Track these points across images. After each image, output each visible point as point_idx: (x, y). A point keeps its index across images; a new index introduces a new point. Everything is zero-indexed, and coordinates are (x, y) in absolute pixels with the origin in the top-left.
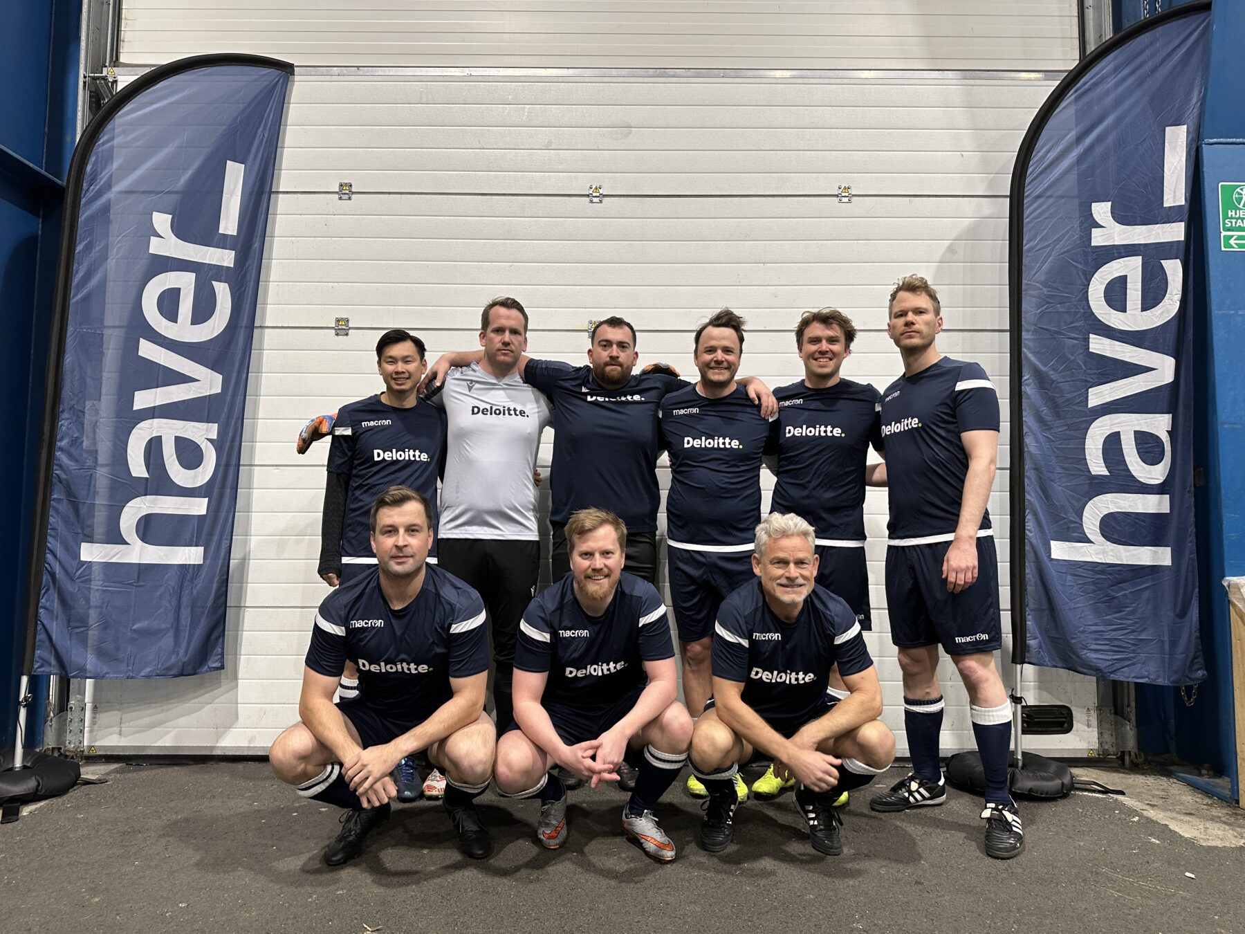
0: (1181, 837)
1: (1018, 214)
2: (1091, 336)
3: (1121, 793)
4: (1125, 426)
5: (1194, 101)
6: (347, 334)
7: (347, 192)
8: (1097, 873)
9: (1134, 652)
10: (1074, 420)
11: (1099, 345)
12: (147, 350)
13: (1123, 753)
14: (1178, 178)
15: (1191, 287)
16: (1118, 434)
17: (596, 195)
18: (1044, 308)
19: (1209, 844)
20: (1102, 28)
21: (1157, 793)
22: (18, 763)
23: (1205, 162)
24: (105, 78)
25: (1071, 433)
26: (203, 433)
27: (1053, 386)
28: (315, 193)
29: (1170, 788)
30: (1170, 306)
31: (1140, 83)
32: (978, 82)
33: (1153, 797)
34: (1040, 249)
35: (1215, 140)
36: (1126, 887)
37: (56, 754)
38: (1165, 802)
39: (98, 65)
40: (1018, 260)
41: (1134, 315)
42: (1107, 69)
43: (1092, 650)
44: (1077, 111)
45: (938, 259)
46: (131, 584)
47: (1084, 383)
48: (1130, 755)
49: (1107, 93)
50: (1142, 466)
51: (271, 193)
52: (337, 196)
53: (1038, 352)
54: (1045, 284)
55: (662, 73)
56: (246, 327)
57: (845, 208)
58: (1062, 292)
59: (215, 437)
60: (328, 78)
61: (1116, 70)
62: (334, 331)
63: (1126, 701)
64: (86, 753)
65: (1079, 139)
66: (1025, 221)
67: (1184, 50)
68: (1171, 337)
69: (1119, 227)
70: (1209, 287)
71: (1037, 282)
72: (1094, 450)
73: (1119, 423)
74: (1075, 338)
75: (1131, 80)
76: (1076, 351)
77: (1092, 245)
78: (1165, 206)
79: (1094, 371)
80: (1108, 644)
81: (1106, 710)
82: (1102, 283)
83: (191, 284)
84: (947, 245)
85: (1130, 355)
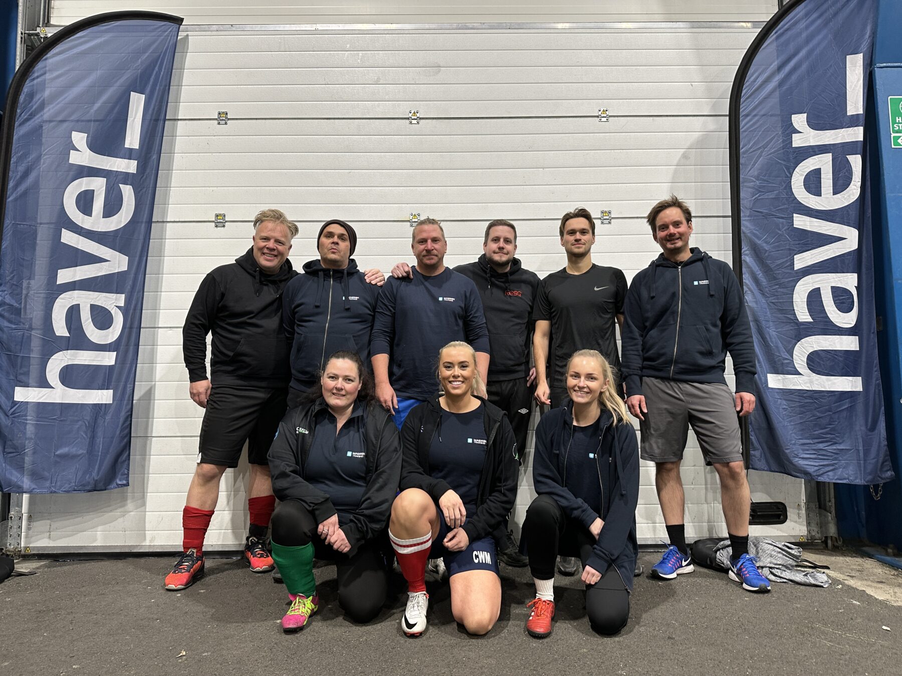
0: (876, 599)
1: (736, 125)
2: (795, 215)
3: (827, 568)
4: (824, 283)
5: (868, 35)
6: (224, 226)
7: (224, 118)
8: (812, 628)
9: (836, 459)
10: (783, 280)
11: (801, 222)
12: (68, 238)
13: (826, 538)
14: (857, 93)
15: (868, 177)
16: (819, 289)
17: (414, 118)
18: (757, 196)
19: (899, 605)
21: (855, 567)
23: (877, 81)
24: (37, 35)
25: (781, 290)
26: (113, 302)
27: (766, 254)
28: (199, 119)
29: (864, 563)
30: (853, 192)
31: (826, 24)
32: (703, 30)
33: (852, 570)
34: (753, 152)
35: (885, 64)
36: (836, 638)
38: (861, 574)
39: (33, 24)
40: (737, 161)
41: (827, 198)
42: (800, 15)
43: (803, 458)
44: (778, 46)
45: (675, 162)
46: (54, 419)
47: (788, 252)
48: (832, 540)
49: (800, 34)
50: (838, 314)
51: (165, 120)
52: (216, 122)
53: (753, 230)
54: (757, 178)
55: (465, 25)
56: (146, 222)
57: (604, 125)
58: (770, 183)
59: (123, 305)
60: (209, 33)
61: (807, 15)
62: (214, 224)
63: (827, 500)
64: (23, 552)
65: (780, 68)
66: (741, 131)
68: (854, 214)
69: (813, 132)
70: (883, 175)
71: (752, 177)
72: (800, 303)
73: (819, 281)
74: (782, 218)
75: (819, 22)
76: (783, 228)
77: (793, 146)
78: (848, 114)
79: (797, 242)
80: (815, 454)
81: (813, 505)
82: (802, 175)
83: (103, 187)
84: (682, 153)
85: (826, 228)
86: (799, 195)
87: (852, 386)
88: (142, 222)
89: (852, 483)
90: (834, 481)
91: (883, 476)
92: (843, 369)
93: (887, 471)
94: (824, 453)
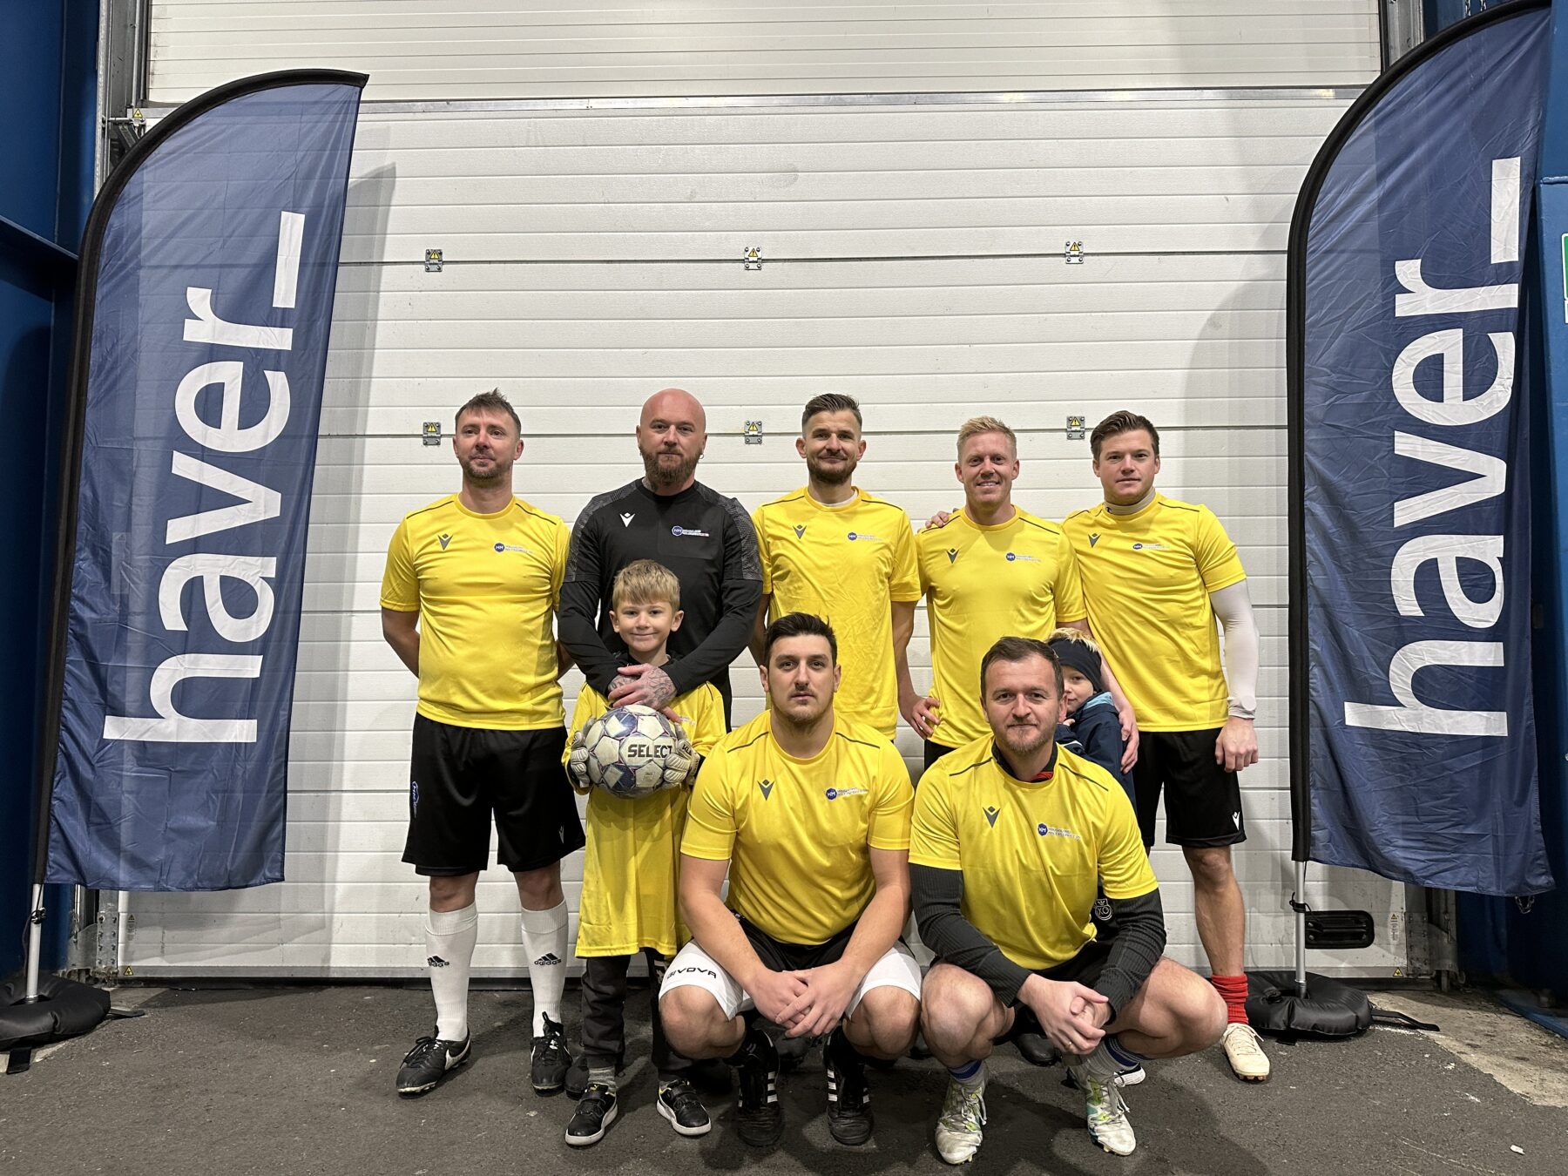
0: (1510, 1092)
1: (1299, 278)
2: (1396, 433)
3: (1435, 1028)
4: (1442, 551)
5: (1531, 124)
6: (438, 444)
7: (436, 261)
9: (1457, 850)
10: (1375, 544)
11: (1407, 445)
12: (183, 465)
13: (1439, 972)
14: (1509, 226)
15: (1527, 371)
16: (1435, 561)
17: (753, 261)
18: (1332, 400)
19: (1545, 1104)
20: (1410, 31)
21: (1481, 1029)
22: (32, 993)
23: (1544, 208)
24: (129, 123)
25: (1371, 561)
26: (258, 570)
27: (1347, 499)
28: (395, 263)
29: (1498, 1022)
30: (1499, 395)
31: (1459, 103)
32: (1246, 103)
33: (1476, 1034)
34: (1330, 322)
35: (1557, 178)
37: (83, 980)
38: (1492, 1042)
39: (121, 106)
40: (1299, 339)
41: (1453, 405)
42: (1417, 83)
43: (1398, 847)
44: (1378, 139)
45: (1196, 334)
46: (167, 769)
47: (1385, 496)
48: (1448, 977)
49: (1417, 116)
50: (1466, 603)
51: (337, 264)
52: (423, 267)
53: (1326, 457)
55: (839, 99)
56: (308, 436)
57: (1074, 270)
58: (1356, 378)
59: (273, 576)
60: (411, 116)
61: (1428, 86)
62: (422, 439)
63: (1442, 911)
64: (120, 975)
65: (1381, 176)
66: (1308, 287)
67: (1516, 60)
68: (1499, 435)
69: (1431, 291)
70: (1549, 371)
71: (1325, 366)
72: (1403, 583)
73: (1437, 547)
74: (1375, 438)
75: (1447, 99)
76: (1376, 454)
77: (1397, 315)
78: (1493, 262)
79: (1402, 480)
80: (1422, 840)
81: (1416, 917)
82: (1409, 365)
83: (237, 377)
84: (1208, 317)
85: (1449, 457)
86: (1404, 399)
87: (1490, 727)
88: (302, 437)
89: (1483, 890)
90: (1455, 889)
91: (1534, 883)
92: (1473, 698)
93: (1542, 874)
94: (1439, 839)
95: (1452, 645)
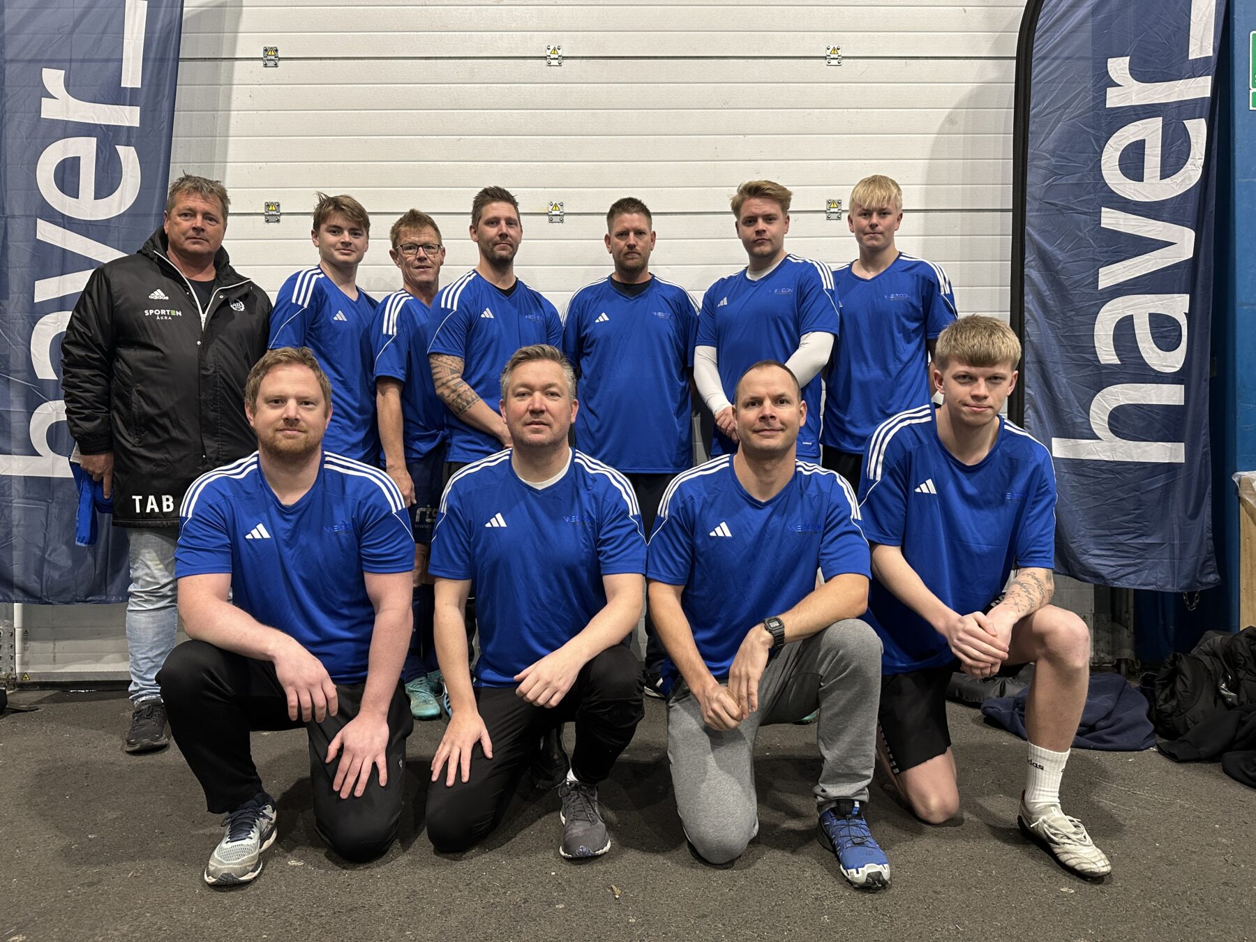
1: (1025, 74)
2: (1103, 209)
4: (1137, 309)
6: (278, 221)
7: (273, 58)
8: (1092, 784)
9: (1141, 557)
10: (1082, 304)
11: (1112, 219)
12: (46, 232)
13: (1119, 661)
14: (1206, 25)
15: (1215, 152)
16: (1131, 317)
17: (554, 58)
18: (1051, 180)
25: (1078, 318)
27: (1060, 267)
30: (1192, 172)
34: (1049, 113)
36: (1122, 798)
40: (1024, 125)
41: (1152, 184)
43: (1094, 555)
45: (936, 128)
46: (45, 500)
47: (1091, 263)
48: (1126, 663)
50: (1157, 353)
52: (261, 63)
53: (1044, 231)
57: (833, 71)
58: (1071, 161)
62: (264, 217)
63: (1124, 608)
64: (19, 680)
66: (1033, 82)
68: (1191, 207)
69: (1137, 85)
70: (1235, 151)
71: (1045, 151)
72: (1104, 337)
73: (1133, 305)
74: (1085, 213)
76: (1085, 228)
77: (1107, 106)
78: (1190, 58)
79: (1105, 249)
80: (1112, 549)
81: (1103, 617)
82: (1117, 150)
83: (91, 152)
84: (947, 114)
85: (1147, 229)
86: (1110, 180)
87: (1171, 456)
89: (1162, 590)
90: (1136, 587)
91: (1204, 580)
92: (1158, 431)
93: (1211, 573)
94: (1125, 548)
95: (1143, 387)
